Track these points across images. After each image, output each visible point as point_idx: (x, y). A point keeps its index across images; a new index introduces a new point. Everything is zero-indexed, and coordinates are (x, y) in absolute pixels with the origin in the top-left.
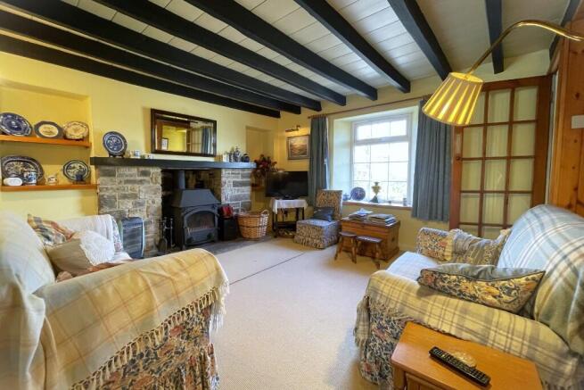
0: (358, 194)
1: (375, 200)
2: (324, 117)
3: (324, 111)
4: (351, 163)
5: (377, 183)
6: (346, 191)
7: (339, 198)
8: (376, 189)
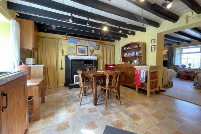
0: (184, 66)
1: (190, 67)
2: (173, 48)
3: (173, 46)
4: (181, 59)
5: (190, 63)
6: (180, 65)
7: (178, 67)
8: (190, 65)
